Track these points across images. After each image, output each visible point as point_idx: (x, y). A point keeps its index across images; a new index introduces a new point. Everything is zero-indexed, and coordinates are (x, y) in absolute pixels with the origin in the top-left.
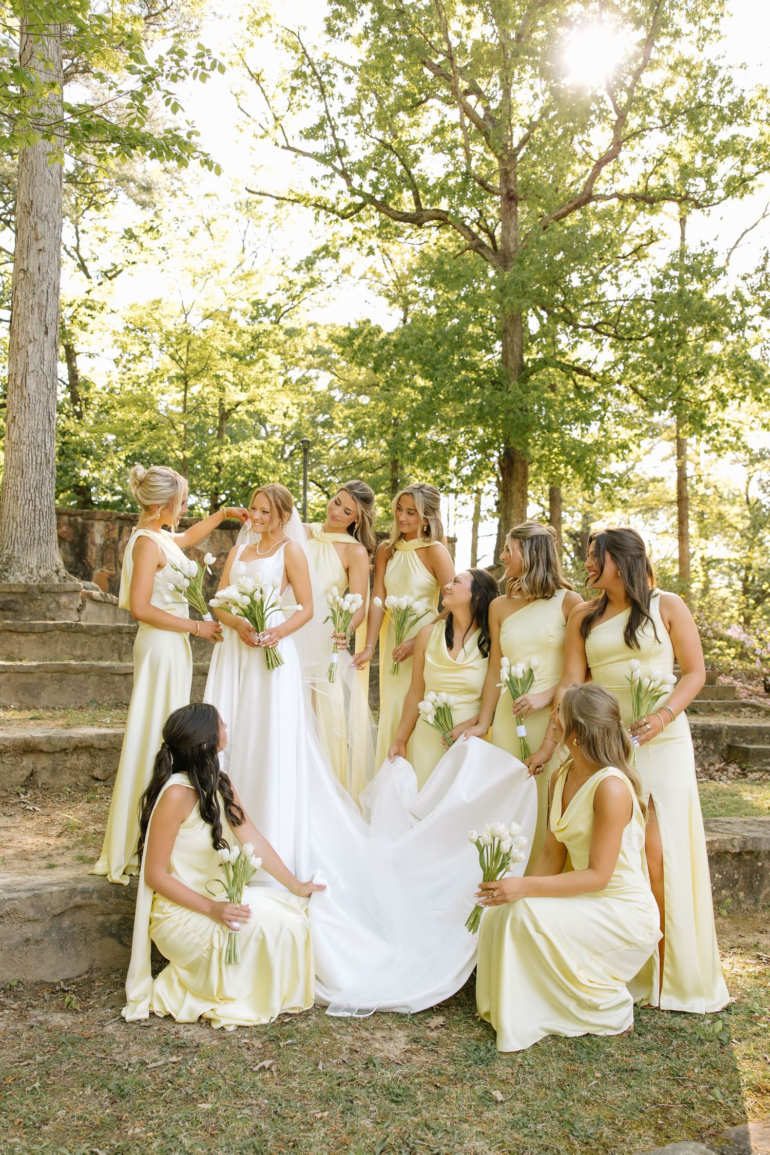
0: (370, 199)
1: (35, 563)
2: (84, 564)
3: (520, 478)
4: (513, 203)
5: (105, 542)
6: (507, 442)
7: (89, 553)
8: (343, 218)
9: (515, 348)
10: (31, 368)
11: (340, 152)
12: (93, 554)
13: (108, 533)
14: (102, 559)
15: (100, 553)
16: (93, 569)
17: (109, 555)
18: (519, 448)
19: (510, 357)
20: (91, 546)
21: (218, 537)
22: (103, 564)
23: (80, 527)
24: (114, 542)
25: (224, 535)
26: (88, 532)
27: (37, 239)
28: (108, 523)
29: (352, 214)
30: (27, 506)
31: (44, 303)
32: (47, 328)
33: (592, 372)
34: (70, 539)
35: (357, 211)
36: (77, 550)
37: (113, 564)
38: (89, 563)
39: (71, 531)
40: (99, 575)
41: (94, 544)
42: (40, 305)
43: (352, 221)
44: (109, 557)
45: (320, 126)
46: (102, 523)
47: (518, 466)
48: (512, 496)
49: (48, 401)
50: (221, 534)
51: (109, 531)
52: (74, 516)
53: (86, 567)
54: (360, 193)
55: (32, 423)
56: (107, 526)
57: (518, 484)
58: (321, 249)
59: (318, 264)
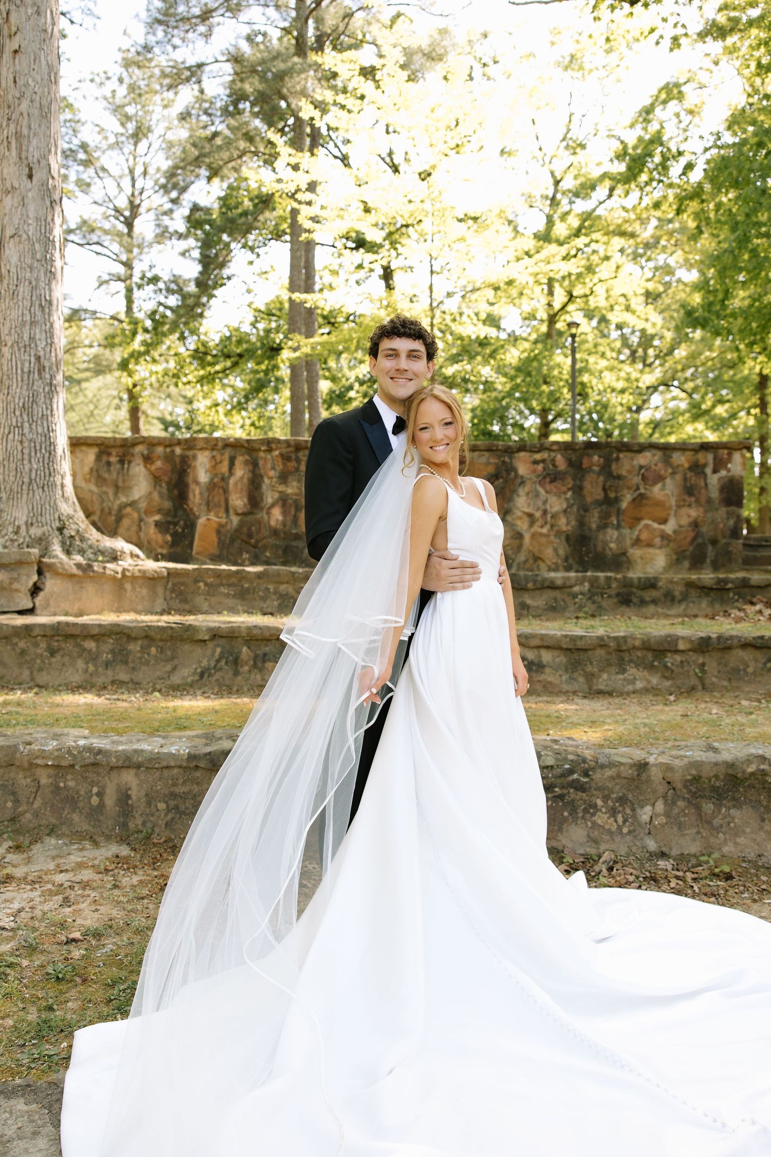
1: (25, 519)
2: (185, 510)
5: (212, 479)
7: (191, 496)
12: (196, 497)
13: (214, 467)
14: (208, 504)
15: (206, 495)
16: (198, 517)
17: (218, 498)
20: (193, 486)
22: (209, 510)
23: (178, 460)
24: (223, 479)
26: (189, 466)
27: (10, 36)
28: (215, 453)
30: (11, 436)
31: (25, 131)
32: (31, 169)
34: (166, 479)
36: (176, 492)
37: (223, 510)
38: (191, 510)
39: (168, 467)
40: (205, 526)
41: (197, 483)
42: (18, 136)
44: (216, 500)
46: (207, 453)
51: (216, 464)
52: (170, 446)
53: (188, 515)
56: (213, 457)
58: (660, 92)
59: (658, 113)
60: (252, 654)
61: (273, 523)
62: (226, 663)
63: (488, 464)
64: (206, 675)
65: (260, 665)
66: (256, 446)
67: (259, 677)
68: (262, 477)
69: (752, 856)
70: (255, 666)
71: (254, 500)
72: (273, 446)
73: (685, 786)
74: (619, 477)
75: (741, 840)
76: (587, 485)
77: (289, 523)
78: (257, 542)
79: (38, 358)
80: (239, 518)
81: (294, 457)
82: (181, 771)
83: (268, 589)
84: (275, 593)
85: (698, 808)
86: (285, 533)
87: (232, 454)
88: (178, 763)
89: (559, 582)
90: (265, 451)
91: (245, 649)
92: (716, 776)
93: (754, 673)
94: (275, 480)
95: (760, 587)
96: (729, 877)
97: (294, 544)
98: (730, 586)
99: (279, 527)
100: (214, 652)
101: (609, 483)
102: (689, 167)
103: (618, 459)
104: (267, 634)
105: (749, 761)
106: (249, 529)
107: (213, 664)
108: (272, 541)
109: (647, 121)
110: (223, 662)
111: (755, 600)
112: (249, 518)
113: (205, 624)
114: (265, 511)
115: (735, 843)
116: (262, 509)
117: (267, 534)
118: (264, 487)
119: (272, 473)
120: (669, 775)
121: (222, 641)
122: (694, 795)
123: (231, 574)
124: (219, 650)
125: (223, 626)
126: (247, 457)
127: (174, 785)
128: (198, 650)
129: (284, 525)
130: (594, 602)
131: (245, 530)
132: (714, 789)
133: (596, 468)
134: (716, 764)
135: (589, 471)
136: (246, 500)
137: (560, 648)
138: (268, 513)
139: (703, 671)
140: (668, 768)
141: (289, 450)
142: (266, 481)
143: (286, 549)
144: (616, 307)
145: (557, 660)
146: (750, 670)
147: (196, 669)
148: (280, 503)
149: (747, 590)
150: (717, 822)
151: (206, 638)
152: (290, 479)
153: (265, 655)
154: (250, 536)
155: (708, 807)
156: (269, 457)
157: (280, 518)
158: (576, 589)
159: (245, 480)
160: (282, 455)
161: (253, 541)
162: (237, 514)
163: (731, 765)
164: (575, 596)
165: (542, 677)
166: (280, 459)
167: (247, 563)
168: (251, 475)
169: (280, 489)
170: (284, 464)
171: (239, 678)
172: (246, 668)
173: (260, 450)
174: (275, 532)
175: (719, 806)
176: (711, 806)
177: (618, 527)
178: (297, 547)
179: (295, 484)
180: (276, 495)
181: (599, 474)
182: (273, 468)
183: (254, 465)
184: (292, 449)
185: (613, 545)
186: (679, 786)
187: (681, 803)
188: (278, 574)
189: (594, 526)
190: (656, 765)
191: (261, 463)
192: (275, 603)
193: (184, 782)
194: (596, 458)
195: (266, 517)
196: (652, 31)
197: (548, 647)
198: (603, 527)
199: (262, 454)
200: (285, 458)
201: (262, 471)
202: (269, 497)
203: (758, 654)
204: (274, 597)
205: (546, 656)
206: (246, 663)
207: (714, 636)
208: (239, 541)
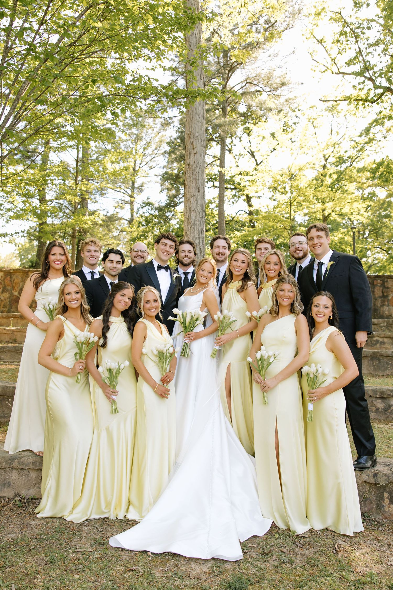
0: (387, 89)
8: (372, 103)
10: (192, 209)
11: (367, 68)
27: (193, 149)
29: (377, 100)
31: (197, 178)
32: (199, 189)
35: (380, 98)
42: (195, 179)
43: (378, 104)
45: (356, 57)
49: (200, 224)
54: (380, 87)
55: (194, 235)
58: (373, 122)
59: (372, 130)
74: (388, 288)
76: (376, 290)
79: (200, 249)
89: (376, 322)
101: (384, 290)
103: (387, 281)
130: (388, 329)
133: (379, 285)
135: (377, 285)
137: (390, 338)
145: (389, 341)
158: (382, 325)
164: (381, 327)
165: (385, 346)
177: (388, 306)
181: (380, 287)
185: (386, 312)
189: (379, 305)
194: (379, 281)
197: (386, 337)
198: (382, 305)
205: (386, 340)
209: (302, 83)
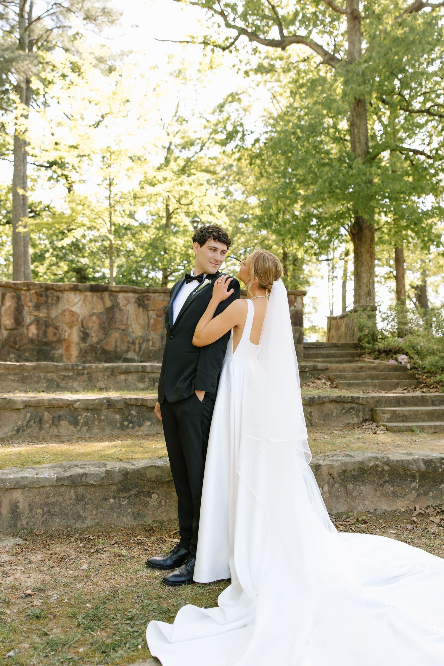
0: (242, 31)
3: (368, 241)
4: (357, 22)
6: (356, 212)
8: (224, 50)
9: (362, 137)
18: (366, 217)
19: (357, 145)
21: (90, 299)
25: (95, 297)
29: (230, 46)
33: (425, 152)
35: (233, 43)
43: (231, 52)
47: (367, 232)
48: (362, 256)
50: (92, 296)
54: (234, 27)
57: (366, 247)
58: (228, 96)
59: (227, 107)
60: (51, 417)
61: (30, 335)
62: (34, 423)
63: (164, 300)
64: (21, 431)
65: (56, 423)
66: (20, 287)
67: (56, 430)
68: (23, 306)
69: (372, 510)
70: (53, 423)
71: (18, 321)
72: (31, 287)
73: (339, 476)
75: (366, 502)
77: (41, 335)
78: (20, 347)
80: (8, 332)
81: (44, 294)
82: (51, 488)
83: (40, 376)
84: (45, 379)
85: (346, 487)
86: (38, 341)
87: (4, 292)
88: (51, 484)
90: (25, 290)
91: (46, 413)
92: (354, 469)
93: (336, 416)
94: (31, 308)
95: (322, 370)
96: (365, 522)
97: (44, 348)
98: (307, 369)
99: (35, 337)
100: (26, 416)
102: (257, 141)
104: (61, 404)
105: (370, 460)
106: (15, 339)
107: (25, 424)
108: (30, 346)
109: (221, 111)
110: (32, 422)
111: (320, 377)
112: (15, 332)
113: (19, 399)
114: (25, 328)
115: (364, 504)
116: (23, 326)
117: (26, 342)
118: (25, 313)
119: (30, 304)
120: (331, 470)
121: (31, 409)
122: (343, 480)
123: (16, 367)
124: (29, 415)
125: (32, 399)
126: (13, 294)
127: (47, 497)
128: (15, 415)
129: (38, 336)
131: (12, 339)
132: (353, 476)
134: (354, 463)
136: (12, 321)
138: (27, 329)
139: (311, 416)
140: (331, 467)
141: (41, 290)
142: (26, 308)
143: (39, 352)
144: (204, 212)
146: (334, 414)
147: (14, 427)
148: (35, 323)
149: (315, 372)
150: (355, 494)
151: (21, 407)
152: (41, 308)
153: (59, 416)
154: (15, 343)
155: (350, 486)
156: (28, 294)
157: (35, 332)
159: (12, 308)
160: (36, 293)
161: (17, 346)
162: (7, 330)
163: (362, 463)
166: (35, 296)
167: (13, 360)
168: (16, 305)
169: (35, 314)
170: (38, 299)
171: (43, 431)
172: (48, 425)
173: (22, 289)
174: (32, 341)
175: (355, 485)
176: (352, 485)
178: (46, 350)
179: (45, 311)
180: (33, 318)
182: (31, 301)
183: (18, 298)
184: (43, 289)
186: (336, 476)
187: (337, 485)
188: (47, 367)
190: (324, 466)
191: (22, 298)
192: (45, 385)
193: (54, 495)
195: (26, 331)
196: (234, 66)
199: (23, 292)
200: (37, 294)
201: (23, 303)
202: (28, 319)
203: (338, 406)
204: (44, 381)
206: (47, 422)
207: (316, 397)
208: (8, 346)
209: (137, 26)
